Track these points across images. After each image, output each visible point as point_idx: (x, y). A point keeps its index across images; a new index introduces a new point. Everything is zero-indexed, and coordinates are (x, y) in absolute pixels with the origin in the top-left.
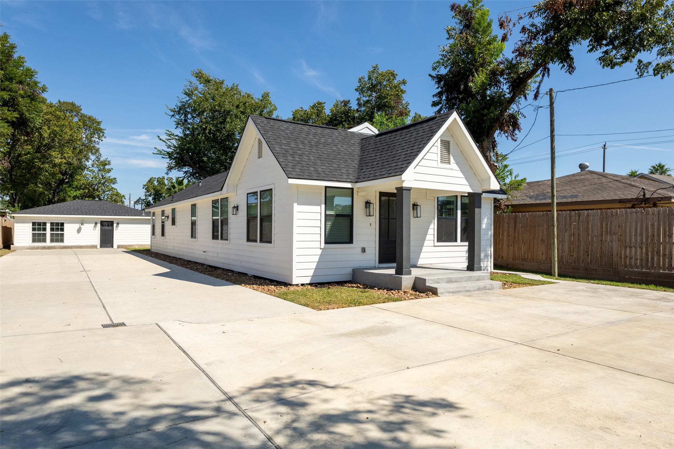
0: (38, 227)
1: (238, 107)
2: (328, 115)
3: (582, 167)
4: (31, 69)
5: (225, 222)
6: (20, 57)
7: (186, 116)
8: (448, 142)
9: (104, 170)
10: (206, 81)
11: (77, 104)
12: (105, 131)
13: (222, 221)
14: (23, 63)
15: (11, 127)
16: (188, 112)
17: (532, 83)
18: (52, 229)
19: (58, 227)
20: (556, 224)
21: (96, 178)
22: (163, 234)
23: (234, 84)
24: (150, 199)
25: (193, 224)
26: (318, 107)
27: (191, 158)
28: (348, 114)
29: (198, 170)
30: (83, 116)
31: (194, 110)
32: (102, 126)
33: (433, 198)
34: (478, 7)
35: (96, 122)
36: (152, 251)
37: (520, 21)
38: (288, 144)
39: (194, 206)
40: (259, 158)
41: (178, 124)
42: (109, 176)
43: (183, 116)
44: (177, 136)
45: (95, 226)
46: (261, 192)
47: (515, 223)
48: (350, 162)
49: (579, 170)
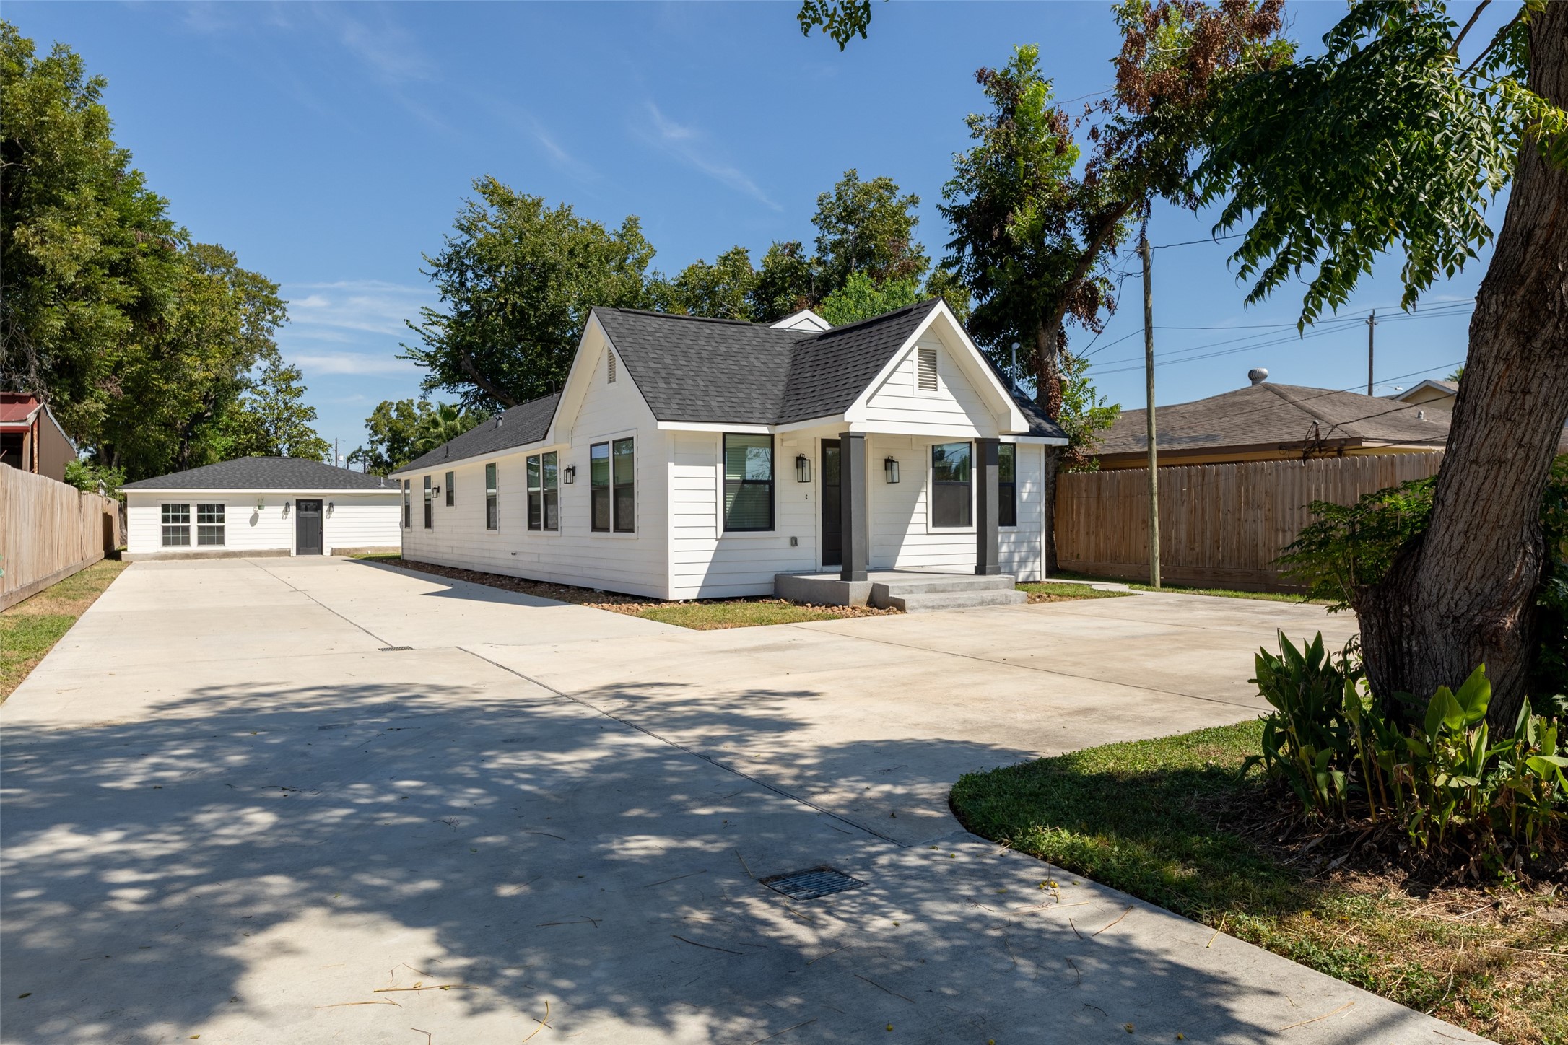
0: (173, 514)
1: (572, 253)
2: (758, 274)
3: (1254, 376)
4: (156, 197)
5: (551, 498)
6: (134, 173)
7: (462, 273)
8: (934, 353)
9: (288, 390)
10: (504, 201)
11: (228, 248)
12: (287, 306)
13: (545, 496)
14: (141, 184)
15: (127, 318)
16: (467, 266)
17: (1129, 224)
18: (201, 519)
19: (212, 513)
20: (1156, 489)
21: (271, 408)
22: (428, 524)
23: (562, 205)
24: (382, 449)
25: (491, 502)
26: (735, 261)
27: (476, 364)
28: (796, 272)
29: (491, 390)
30: (240, 274)
31: (481, 260)
32: (280, 295)
33: (924, 448)
34: (1029, 73)
35: (267, 287)
36: (406, 558)
37: (1088, 116)
38: (660, 359)
39: (491, 468)
40: (610, 382)
41: (447, 291)
42: (299, 403)
43: (456, 275)
44: (444, 317)
45: (286, 511)
46: (614, 442)
47: (1099, 489)
48: (770, 387)
49: (1249, 383)
